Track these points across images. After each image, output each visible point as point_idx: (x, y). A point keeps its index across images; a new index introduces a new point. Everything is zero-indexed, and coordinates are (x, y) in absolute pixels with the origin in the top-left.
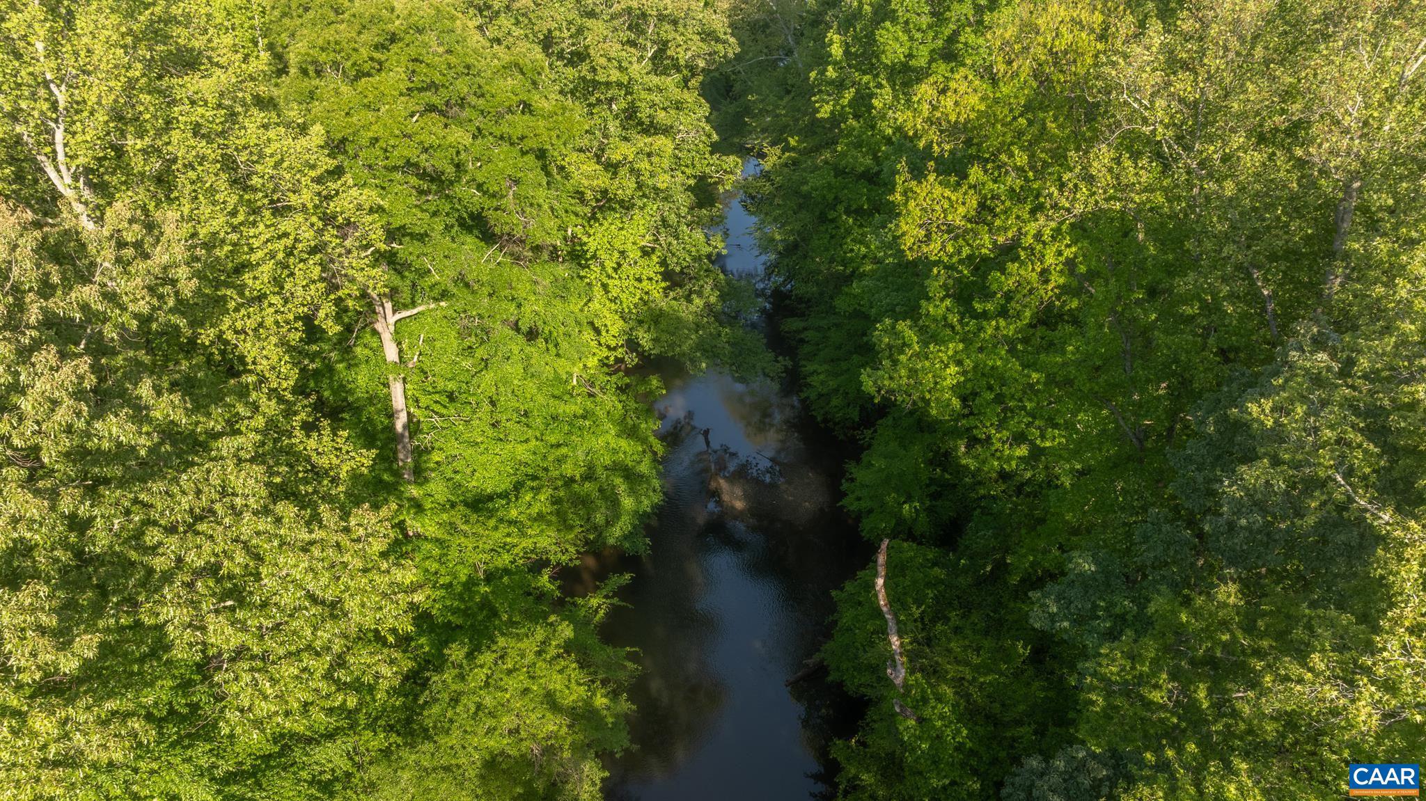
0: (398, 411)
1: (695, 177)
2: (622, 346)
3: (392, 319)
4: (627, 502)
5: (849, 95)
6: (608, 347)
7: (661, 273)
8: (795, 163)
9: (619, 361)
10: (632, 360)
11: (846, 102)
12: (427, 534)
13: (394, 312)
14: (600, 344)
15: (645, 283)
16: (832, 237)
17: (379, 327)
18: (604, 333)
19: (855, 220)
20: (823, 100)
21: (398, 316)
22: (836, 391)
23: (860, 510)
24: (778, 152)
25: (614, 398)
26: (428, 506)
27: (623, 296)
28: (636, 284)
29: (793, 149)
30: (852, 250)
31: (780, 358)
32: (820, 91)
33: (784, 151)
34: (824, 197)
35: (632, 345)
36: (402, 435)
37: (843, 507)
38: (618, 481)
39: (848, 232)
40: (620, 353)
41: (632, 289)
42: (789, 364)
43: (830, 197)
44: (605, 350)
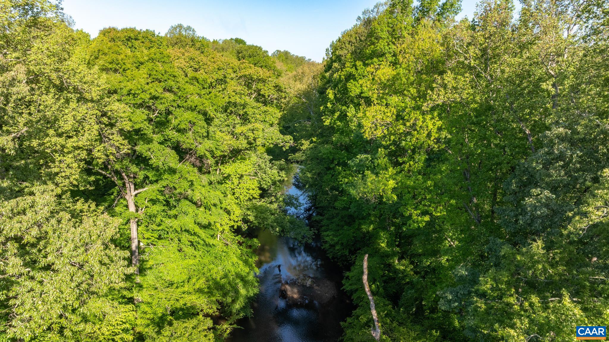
0: (133, 239)
1: (273, 144)
2: (241, 221)
3: (134, 193)
4: (243, 291)
5: (337, 114)
6: (234, 221)
7: (258, 187)
8: (316, 147)
9: (239, 228)
10: (245, 227)
11: (336, 117)
12: (144, 300)
13: (135, 191)
14: (230, 220)
15: (251, 191)
16: (333, 176)
17: (127, 197)
18: (232, 214)
19: (342, 168)
20: (326, 118)
21: (136, 192)
22: (337, 243)
23: (351, 290)
24: (308, 143)
25: (236, 247)
26: (145, 286)
27: (241, 197)
28: (247, 191)
29: (315, 142)
30: (341, 181)
31: (312, 229)
32: (325, 115)
33: (311, 143)
34: (328, 157)
35: (245, 221)
36: (135, 251)
37: (344, 289)
38: (238, 281)
39: (339, 173)
40: (240, 223)
41: (245, 193)
42: (316, 232)
43: (331, 157)
44: (232, 222)
